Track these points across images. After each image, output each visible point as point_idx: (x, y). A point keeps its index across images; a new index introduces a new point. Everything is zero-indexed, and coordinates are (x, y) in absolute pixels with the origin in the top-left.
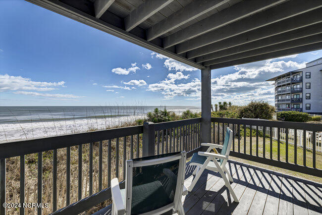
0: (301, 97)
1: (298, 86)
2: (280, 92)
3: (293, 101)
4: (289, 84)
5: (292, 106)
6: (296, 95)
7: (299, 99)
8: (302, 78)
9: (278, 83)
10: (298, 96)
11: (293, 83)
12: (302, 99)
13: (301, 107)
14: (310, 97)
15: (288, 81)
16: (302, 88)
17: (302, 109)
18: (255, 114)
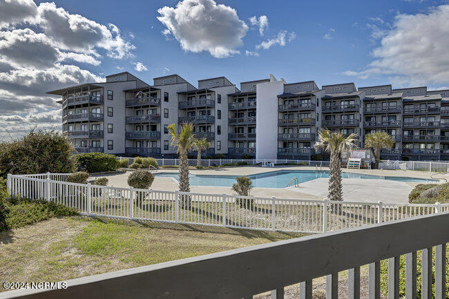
0: (102, 129)
1: (98, 111)
2: (72, 117)
3: (90, 134)
4: (85, 105)
5: (90, 145)
6: (96, 125)
7: (100, 132)
8: (102, 97)
9: (69, 101)
10: (98, 126)
11: (91, 105)
12: (103, 132)
13: (102, 146)
14: (112, 129)
15: (84, 100)
16: (103, 115)
17: (103, 148)
18: (39, 162)
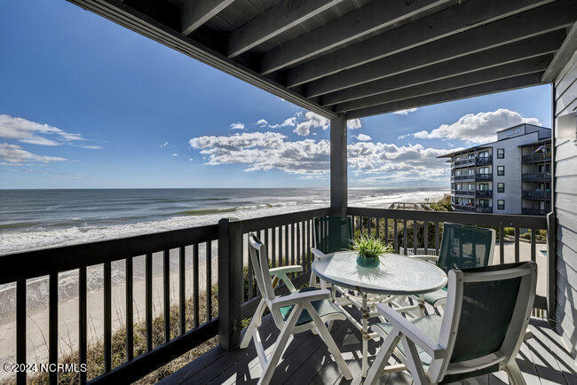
0: (490, 189)
1: (487, 171)
2: (459, 178)
3: (478, 194)
4: (472, 166)
5: (478, 203)
6: (483, 185)
7: (488, 192)
8: (491, 157)
9: (456, 164)
10: (486, 186)
11: (478, 165)
12: (492, 191)
13: (490, 205)
14: (503, 188)
15: (470, 162)
16: (492, 175)
17: (492, 208)
